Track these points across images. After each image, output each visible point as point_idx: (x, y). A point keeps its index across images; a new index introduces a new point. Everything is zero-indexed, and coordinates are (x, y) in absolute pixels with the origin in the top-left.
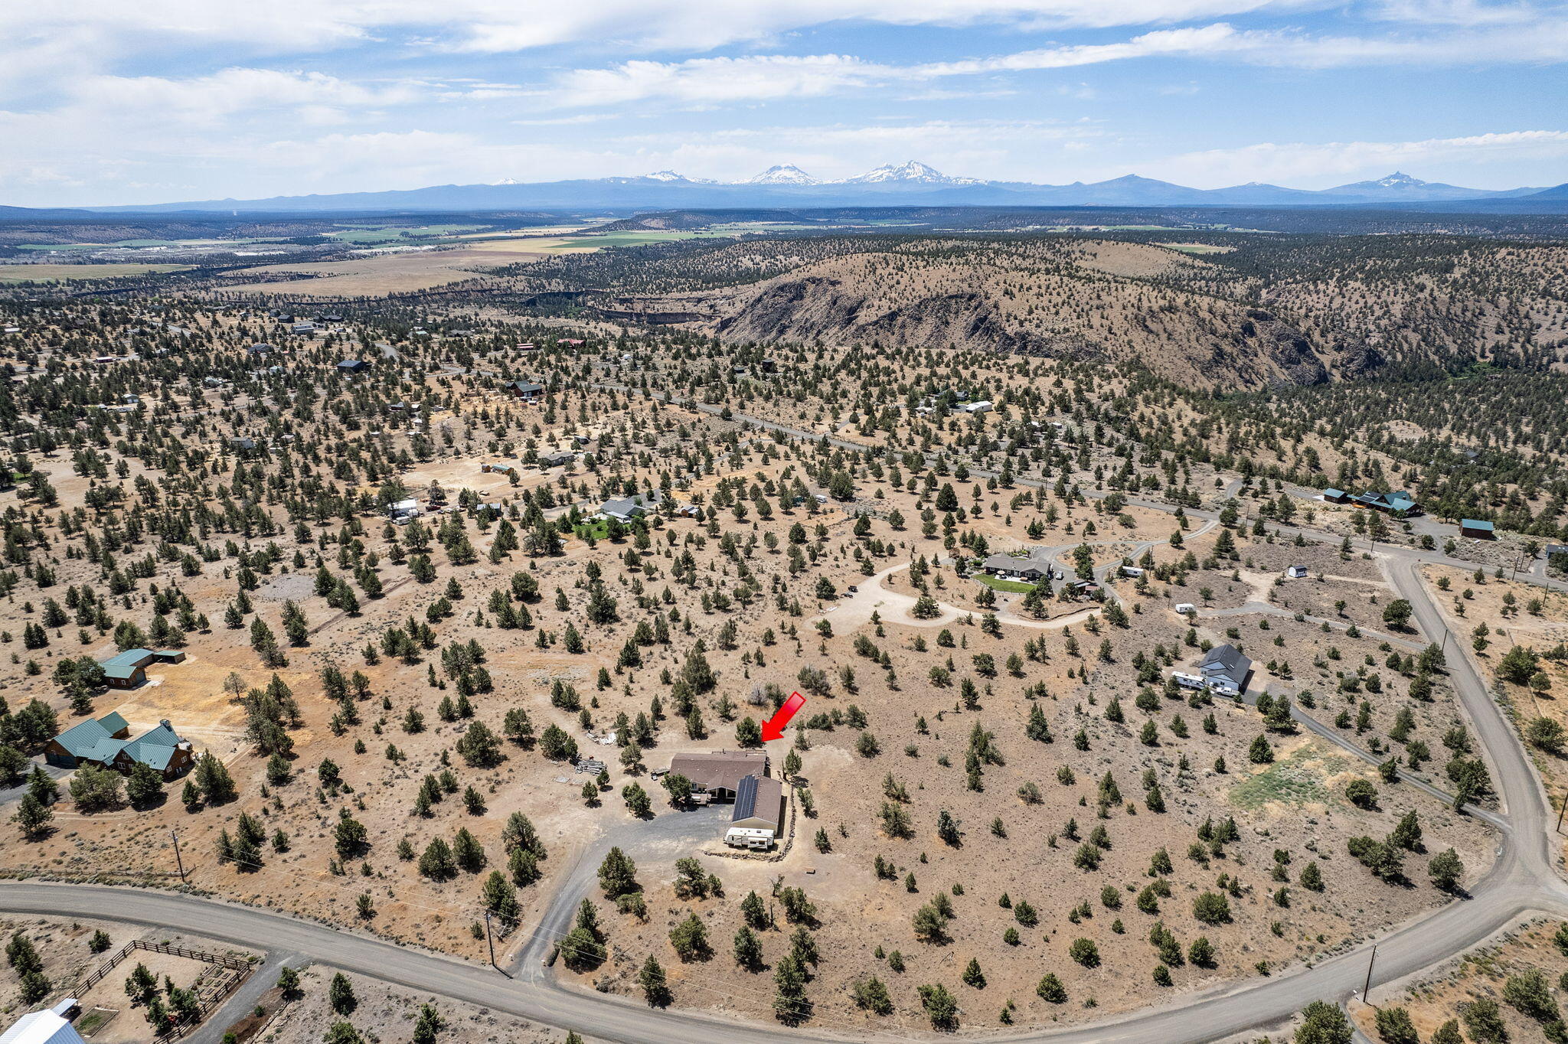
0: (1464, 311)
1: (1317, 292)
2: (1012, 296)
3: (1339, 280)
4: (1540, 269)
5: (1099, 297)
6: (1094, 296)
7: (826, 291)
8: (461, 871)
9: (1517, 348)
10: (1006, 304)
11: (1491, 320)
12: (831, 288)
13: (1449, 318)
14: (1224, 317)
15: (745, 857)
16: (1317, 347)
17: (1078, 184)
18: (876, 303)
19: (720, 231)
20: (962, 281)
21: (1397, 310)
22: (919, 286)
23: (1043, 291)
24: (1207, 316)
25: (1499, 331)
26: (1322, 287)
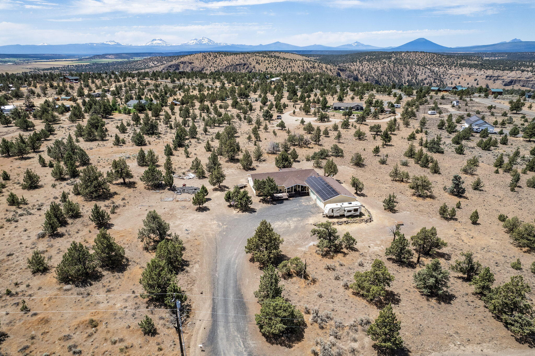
0: (398, 70)
1: (354, 65)
2: (259, 64)
3: (360, 62)
4: (415, 58)
5: (289, 64)
6: (288, 63)
9: (414, 80)
10: (257, 66)
11: (405, 73)
12: (190, 65)
13: (395, 72)
14: (330, 70)
15: (347, 223)
16: (360, 80)
17: (261, 45)
18: (209, 68)
20: (240, 59)
21: (379, 69)
22: (224, 61)
23: (270, 62)
24: (326, 70)
25: (408, 76)
26: (355, 64)
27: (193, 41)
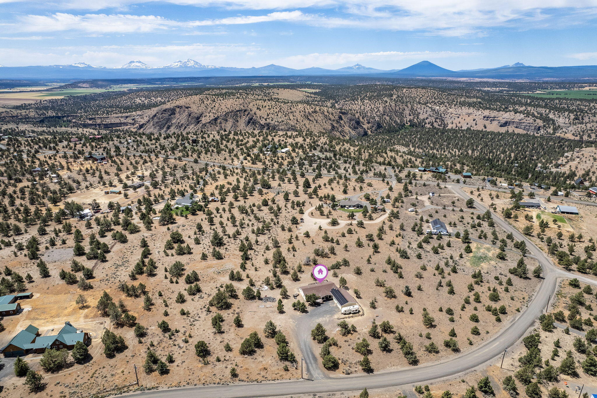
0: (400, 109)
1: (356, 104)
2: (260, 110)
3: (361, 100)
4: (416, 95)
5: (291, 109)
6: (289, 108)
7: (184, 111)
8: (256, 349)
9: (415, 120)
10: (258, 112)
11: (407, 112)
12: (186, 109)
13: (396, 112)
14: (332, 114)
15: (352, 317)
16: (362, 122)
17: (253, 68)
18: (208, 115)
19: (116, 88)
20: (241, 105)
21: (381, 109)
22: (224, 107)
23: (270, 107)
24: (327, 114)
25: (410, 115)
26: (356, 102)
27: (177, 64)
